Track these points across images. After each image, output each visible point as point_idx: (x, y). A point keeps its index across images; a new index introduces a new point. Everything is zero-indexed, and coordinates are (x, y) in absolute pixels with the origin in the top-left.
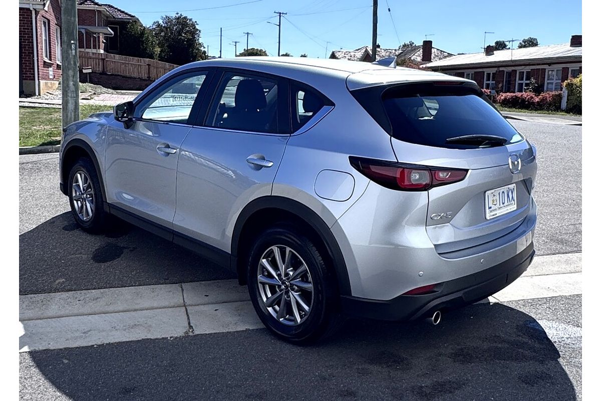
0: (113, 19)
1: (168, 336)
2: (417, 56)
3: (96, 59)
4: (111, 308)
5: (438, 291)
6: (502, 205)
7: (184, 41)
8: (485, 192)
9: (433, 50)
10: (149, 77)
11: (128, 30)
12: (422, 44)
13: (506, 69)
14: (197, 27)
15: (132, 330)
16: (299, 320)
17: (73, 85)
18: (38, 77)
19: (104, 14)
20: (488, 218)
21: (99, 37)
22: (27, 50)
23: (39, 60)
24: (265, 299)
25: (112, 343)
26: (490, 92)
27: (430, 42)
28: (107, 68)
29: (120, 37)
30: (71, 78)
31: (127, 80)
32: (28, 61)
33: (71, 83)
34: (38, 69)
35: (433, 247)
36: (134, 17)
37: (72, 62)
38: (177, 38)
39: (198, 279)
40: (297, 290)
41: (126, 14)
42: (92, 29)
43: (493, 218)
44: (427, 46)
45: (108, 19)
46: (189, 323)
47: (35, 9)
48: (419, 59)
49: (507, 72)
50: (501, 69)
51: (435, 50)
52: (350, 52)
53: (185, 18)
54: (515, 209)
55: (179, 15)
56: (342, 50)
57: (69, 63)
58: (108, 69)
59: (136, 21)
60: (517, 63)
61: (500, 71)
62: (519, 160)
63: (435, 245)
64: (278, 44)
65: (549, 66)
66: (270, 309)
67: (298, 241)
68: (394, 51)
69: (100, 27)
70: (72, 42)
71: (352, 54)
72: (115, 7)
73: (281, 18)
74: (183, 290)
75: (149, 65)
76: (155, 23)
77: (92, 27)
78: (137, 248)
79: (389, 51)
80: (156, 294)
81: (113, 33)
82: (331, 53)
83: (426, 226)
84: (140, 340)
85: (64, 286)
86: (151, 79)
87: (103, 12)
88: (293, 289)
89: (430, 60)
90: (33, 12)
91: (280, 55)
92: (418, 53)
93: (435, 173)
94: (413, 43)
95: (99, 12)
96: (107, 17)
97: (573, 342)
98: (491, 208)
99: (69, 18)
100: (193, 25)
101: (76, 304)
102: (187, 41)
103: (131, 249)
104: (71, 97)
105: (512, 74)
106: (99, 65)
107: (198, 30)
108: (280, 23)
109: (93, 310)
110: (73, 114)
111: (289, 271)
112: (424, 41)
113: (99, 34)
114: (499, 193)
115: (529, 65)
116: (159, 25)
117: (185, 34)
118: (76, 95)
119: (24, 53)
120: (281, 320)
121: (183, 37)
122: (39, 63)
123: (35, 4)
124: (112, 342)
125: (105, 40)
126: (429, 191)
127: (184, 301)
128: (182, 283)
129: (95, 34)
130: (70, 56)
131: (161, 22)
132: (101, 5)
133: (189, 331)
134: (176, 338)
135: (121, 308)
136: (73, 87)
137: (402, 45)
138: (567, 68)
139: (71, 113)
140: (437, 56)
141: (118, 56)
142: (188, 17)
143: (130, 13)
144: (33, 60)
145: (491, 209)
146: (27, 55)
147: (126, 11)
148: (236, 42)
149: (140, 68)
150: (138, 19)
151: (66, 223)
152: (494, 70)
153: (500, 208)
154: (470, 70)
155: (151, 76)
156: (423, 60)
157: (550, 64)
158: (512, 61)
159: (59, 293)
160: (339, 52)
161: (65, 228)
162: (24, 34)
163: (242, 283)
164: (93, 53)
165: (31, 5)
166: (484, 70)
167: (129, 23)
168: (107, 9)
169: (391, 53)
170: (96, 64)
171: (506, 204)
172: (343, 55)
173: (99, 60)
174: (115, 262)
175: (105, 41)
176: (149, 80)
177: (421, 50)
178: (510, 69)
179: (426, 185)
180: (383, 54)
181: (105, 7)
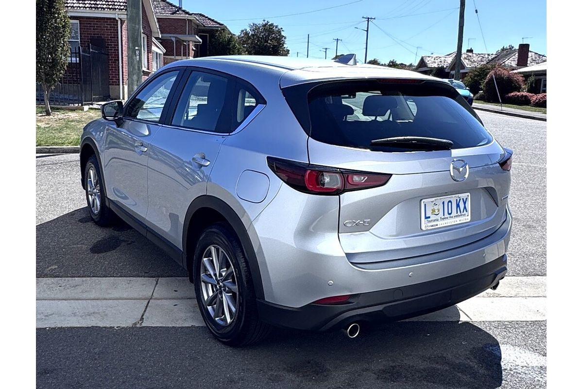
0: (203, 28)
1: (116, 326)
2: (512, 61)
4: (84, 296)
5: (352, 303)
6: (447, 215)
7: (269, 47)
8: (421, 200)
9: (530, 54)
11: (216, 38)
12: (518, 48)
14: (283, 33)
15: (88, 317)
16: (229, 320)
18: (123, 82)
19: (194, 23)
20: (423, 228)
21: (189, 45)
22: (113, 57)
23: (124, 67)
24: (206, 297)
25: (64, 328)
27: (528, 46)
29: (209, 45)
30: (136, 83)
32: (114, 67)
34: (123, 75)
35: (345, 255)
36: (222, 25)
37: (136, 68)
38: (263, 45)
39: (176, 275)
40: (228, 291)
41: (216, 22)
42: (182, 37)
43: (432, 229)
44: (524, 49)
45: (199, 28)
46: (143, 316)
47: (121, 19)
48: (514, 64)
51: (533, 54)
52: (440, 57)
53: (272, 25)
54: (469, 220)
55: (266, 22)
56: (432, 55)
57: (134, 68)
59: (224, 29)
62: (467, 167)
63: (346, 254)
64: (365, 50)
66: (209, 308)
67: (225, 242)
68: (486, 56)
69: (190, 36)
70: (137, 48)
71: (443, 59)
72: (206, 16)
73: (369, 22)
74: (157, 283)
76: (242, 31)
77: (182, 35)
78: (135, 242)
79: (482, 55)
80: (130, 285)
81: (201, 40)
82: (420, 58)
83: (338, 233)
84: (90, 327)
85: (54, 273)
87: (193, 21)
88: (225, 290)
89: (525, 65)
90: (119, 22)
91: (367, 61)
92: (513, 57)
93: (348, 176)
94: (513, 47)
95: (190, 21)
96: (198, 26)
97: (527, 372)
98: (429, 217)
99: (134, 25)
100: (279, 32)
101: (56, 289)
102: (272, 48)
103: (129, 242)
107: (283, 36)
108: (368, 28)
109: (67, 297)
111: (222, 271)
112: (520, 45)
113: (189, 42)
114: (443, 203)
116: (247, 34)
117: (271, 41)
119: (111, 60)
120: (216, 319)
121: (269, 43)
122: (124, 69)
123: (121, 14)
124: (63, 326)
125: (195, 47)
126: (341, 196)
127: (152, 295)
128: (159, 277)
129: (186, 42)
130: (135, 62)
131: (248, 30)
132: (191, 15)
133: (139, 323)
134: (123, 328)
135: (92, 297)
137: (500, 50)
140: (534, 60)
142: (275, 24)
143: (219, 21)
144: (119, 67)
145: (429, 219)
146: (114, 62)
147: (215, 20)
148: (326, 49)
150: (226, 27)
151: (84, 216)
153: (443, 219)
156: (518, 65)
159: (47, 279)
160: (429, 57)
161: (81, 221)
162: (111, 42)
163: (191, 281)
165: (117, 15)
167: (217, 31)
168: (197, 18)
169: (483, 57)
171: (454, 214)
172: (433, 60)
174: (109, 254)
175: (194, 49)
177: (517, 54)
179: (338, 189)
180: (474, 59)
181: (195, 16)
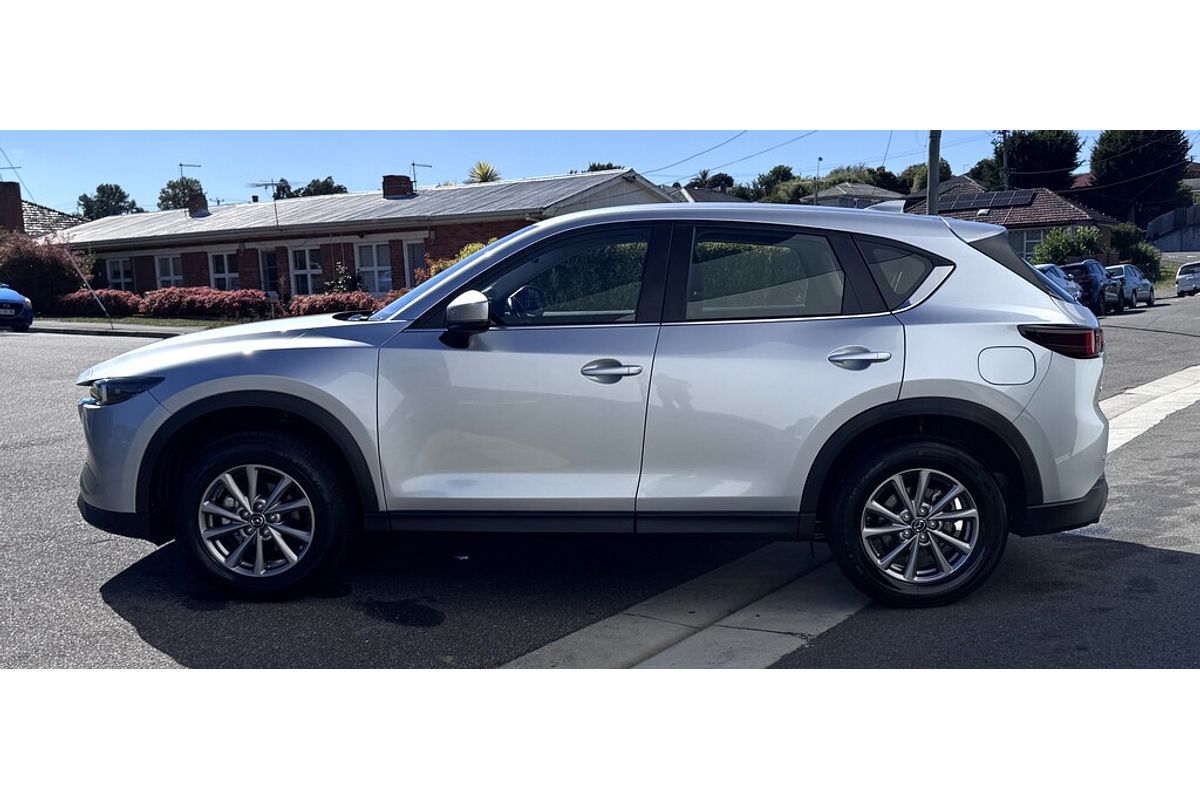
13: (260, 246)
26: (266, 295)
49: (263, 253)
50: (249, 246)
60: (289, 233)
61: (246, 250)
65: (361, 237)
105: (276, 259)
115: (315, 236)
138: (398, 241)
152: (233, 249)
154: (167, 251)
157: (361, 234)
158: (278, 228)
166: (206, 248)
178: (271, 246)
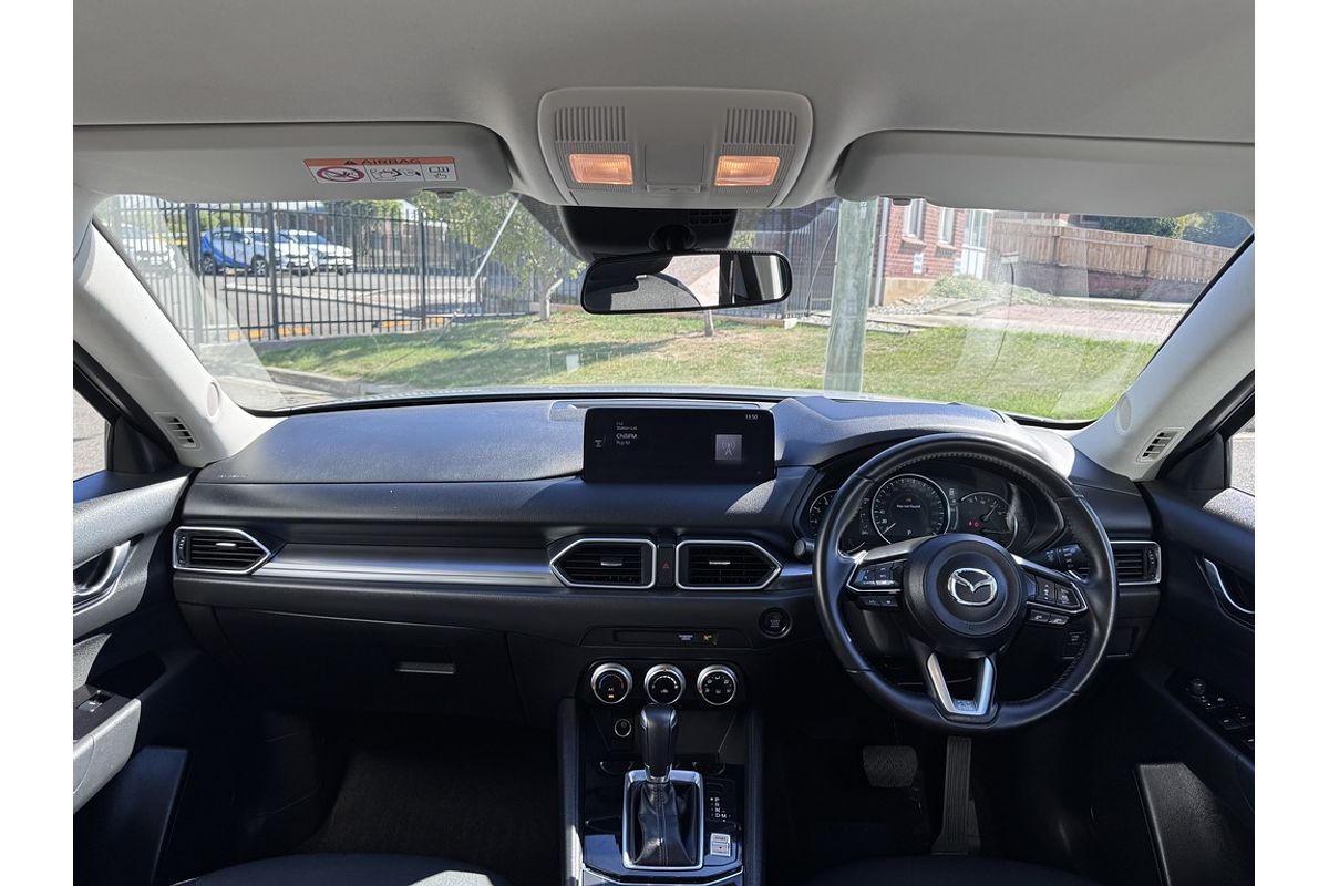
3: (1042, 236)
10: (1145, 272)
17: (854, 286)
18: (884, 271)
23: (892, 240)
28: (1060, 254)
31: (1097, 278)
33: (850, 282)
34: (885, 257)
37: (858, 236)
58: (1063, 256)
75: (1149, 247)
86: (1149, 275)
104: (847, 314)
106: (1046, 247)
110: (846, 350)
118: (859, 308)
122: (891, 244)
130: (856, 223)
136: (854, 290)
139: (843, 348)
141: (1085, 230)
149: (1128, 254)
155: (1149, 268)
164: (1037, 227)
170: (1040, 248)
173: (1047, 237)
176: (1144, 277)
